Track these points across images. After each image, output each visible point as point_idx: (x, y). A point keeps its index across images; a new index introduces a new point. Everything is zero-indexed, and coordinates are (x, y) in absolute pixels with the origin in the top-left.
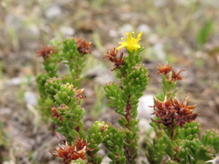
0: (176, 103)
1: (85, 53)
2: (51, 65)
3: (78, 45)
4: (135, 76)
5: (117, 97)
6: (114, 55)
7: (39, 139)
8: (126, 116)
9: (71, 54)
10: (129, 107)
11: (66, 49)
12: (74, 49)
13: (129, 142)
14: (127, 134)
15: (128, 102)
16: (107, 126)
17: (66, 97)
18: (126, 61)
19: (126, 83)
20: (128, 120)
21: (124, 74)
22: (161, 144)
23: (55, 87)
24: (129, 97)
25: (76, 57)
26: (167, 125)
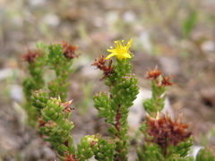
0: (170, 121)
1: (72, 58)
2: (37, 69)
3: (65, 50)
4: (125, 87)
5: (106, 107)
6: (103, 63)
7: (27, 137)
8: (116, 125)
9: (57, 60)
10: (118, 117)
11: (52, 54)
12: (60, 55)
13: (119, 151)
14: (117, 143)
15: (118, 111)
16: (97, 140)
17: (53, 114)
18: (116, 70)
19: (115, 92)
20: (118, 129)
21: (113, 82)
22: (151, 151)
23: (41, 100)
24: (119, 106)
25: (63, 62)
26: (159, 144)
